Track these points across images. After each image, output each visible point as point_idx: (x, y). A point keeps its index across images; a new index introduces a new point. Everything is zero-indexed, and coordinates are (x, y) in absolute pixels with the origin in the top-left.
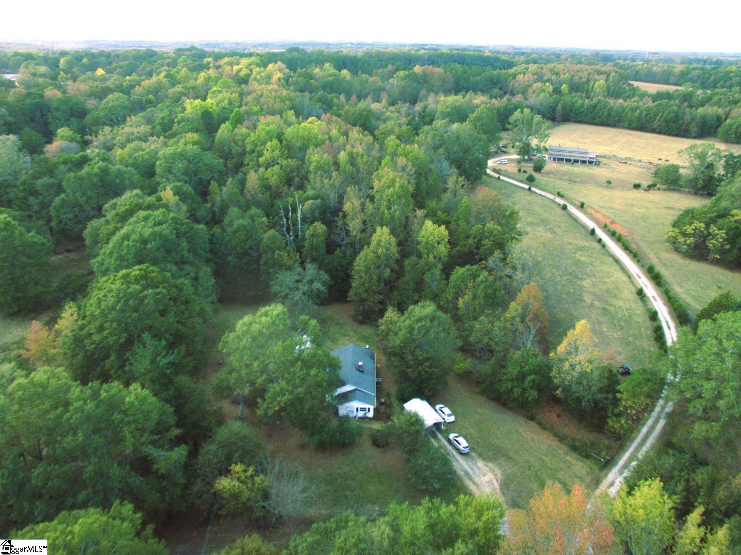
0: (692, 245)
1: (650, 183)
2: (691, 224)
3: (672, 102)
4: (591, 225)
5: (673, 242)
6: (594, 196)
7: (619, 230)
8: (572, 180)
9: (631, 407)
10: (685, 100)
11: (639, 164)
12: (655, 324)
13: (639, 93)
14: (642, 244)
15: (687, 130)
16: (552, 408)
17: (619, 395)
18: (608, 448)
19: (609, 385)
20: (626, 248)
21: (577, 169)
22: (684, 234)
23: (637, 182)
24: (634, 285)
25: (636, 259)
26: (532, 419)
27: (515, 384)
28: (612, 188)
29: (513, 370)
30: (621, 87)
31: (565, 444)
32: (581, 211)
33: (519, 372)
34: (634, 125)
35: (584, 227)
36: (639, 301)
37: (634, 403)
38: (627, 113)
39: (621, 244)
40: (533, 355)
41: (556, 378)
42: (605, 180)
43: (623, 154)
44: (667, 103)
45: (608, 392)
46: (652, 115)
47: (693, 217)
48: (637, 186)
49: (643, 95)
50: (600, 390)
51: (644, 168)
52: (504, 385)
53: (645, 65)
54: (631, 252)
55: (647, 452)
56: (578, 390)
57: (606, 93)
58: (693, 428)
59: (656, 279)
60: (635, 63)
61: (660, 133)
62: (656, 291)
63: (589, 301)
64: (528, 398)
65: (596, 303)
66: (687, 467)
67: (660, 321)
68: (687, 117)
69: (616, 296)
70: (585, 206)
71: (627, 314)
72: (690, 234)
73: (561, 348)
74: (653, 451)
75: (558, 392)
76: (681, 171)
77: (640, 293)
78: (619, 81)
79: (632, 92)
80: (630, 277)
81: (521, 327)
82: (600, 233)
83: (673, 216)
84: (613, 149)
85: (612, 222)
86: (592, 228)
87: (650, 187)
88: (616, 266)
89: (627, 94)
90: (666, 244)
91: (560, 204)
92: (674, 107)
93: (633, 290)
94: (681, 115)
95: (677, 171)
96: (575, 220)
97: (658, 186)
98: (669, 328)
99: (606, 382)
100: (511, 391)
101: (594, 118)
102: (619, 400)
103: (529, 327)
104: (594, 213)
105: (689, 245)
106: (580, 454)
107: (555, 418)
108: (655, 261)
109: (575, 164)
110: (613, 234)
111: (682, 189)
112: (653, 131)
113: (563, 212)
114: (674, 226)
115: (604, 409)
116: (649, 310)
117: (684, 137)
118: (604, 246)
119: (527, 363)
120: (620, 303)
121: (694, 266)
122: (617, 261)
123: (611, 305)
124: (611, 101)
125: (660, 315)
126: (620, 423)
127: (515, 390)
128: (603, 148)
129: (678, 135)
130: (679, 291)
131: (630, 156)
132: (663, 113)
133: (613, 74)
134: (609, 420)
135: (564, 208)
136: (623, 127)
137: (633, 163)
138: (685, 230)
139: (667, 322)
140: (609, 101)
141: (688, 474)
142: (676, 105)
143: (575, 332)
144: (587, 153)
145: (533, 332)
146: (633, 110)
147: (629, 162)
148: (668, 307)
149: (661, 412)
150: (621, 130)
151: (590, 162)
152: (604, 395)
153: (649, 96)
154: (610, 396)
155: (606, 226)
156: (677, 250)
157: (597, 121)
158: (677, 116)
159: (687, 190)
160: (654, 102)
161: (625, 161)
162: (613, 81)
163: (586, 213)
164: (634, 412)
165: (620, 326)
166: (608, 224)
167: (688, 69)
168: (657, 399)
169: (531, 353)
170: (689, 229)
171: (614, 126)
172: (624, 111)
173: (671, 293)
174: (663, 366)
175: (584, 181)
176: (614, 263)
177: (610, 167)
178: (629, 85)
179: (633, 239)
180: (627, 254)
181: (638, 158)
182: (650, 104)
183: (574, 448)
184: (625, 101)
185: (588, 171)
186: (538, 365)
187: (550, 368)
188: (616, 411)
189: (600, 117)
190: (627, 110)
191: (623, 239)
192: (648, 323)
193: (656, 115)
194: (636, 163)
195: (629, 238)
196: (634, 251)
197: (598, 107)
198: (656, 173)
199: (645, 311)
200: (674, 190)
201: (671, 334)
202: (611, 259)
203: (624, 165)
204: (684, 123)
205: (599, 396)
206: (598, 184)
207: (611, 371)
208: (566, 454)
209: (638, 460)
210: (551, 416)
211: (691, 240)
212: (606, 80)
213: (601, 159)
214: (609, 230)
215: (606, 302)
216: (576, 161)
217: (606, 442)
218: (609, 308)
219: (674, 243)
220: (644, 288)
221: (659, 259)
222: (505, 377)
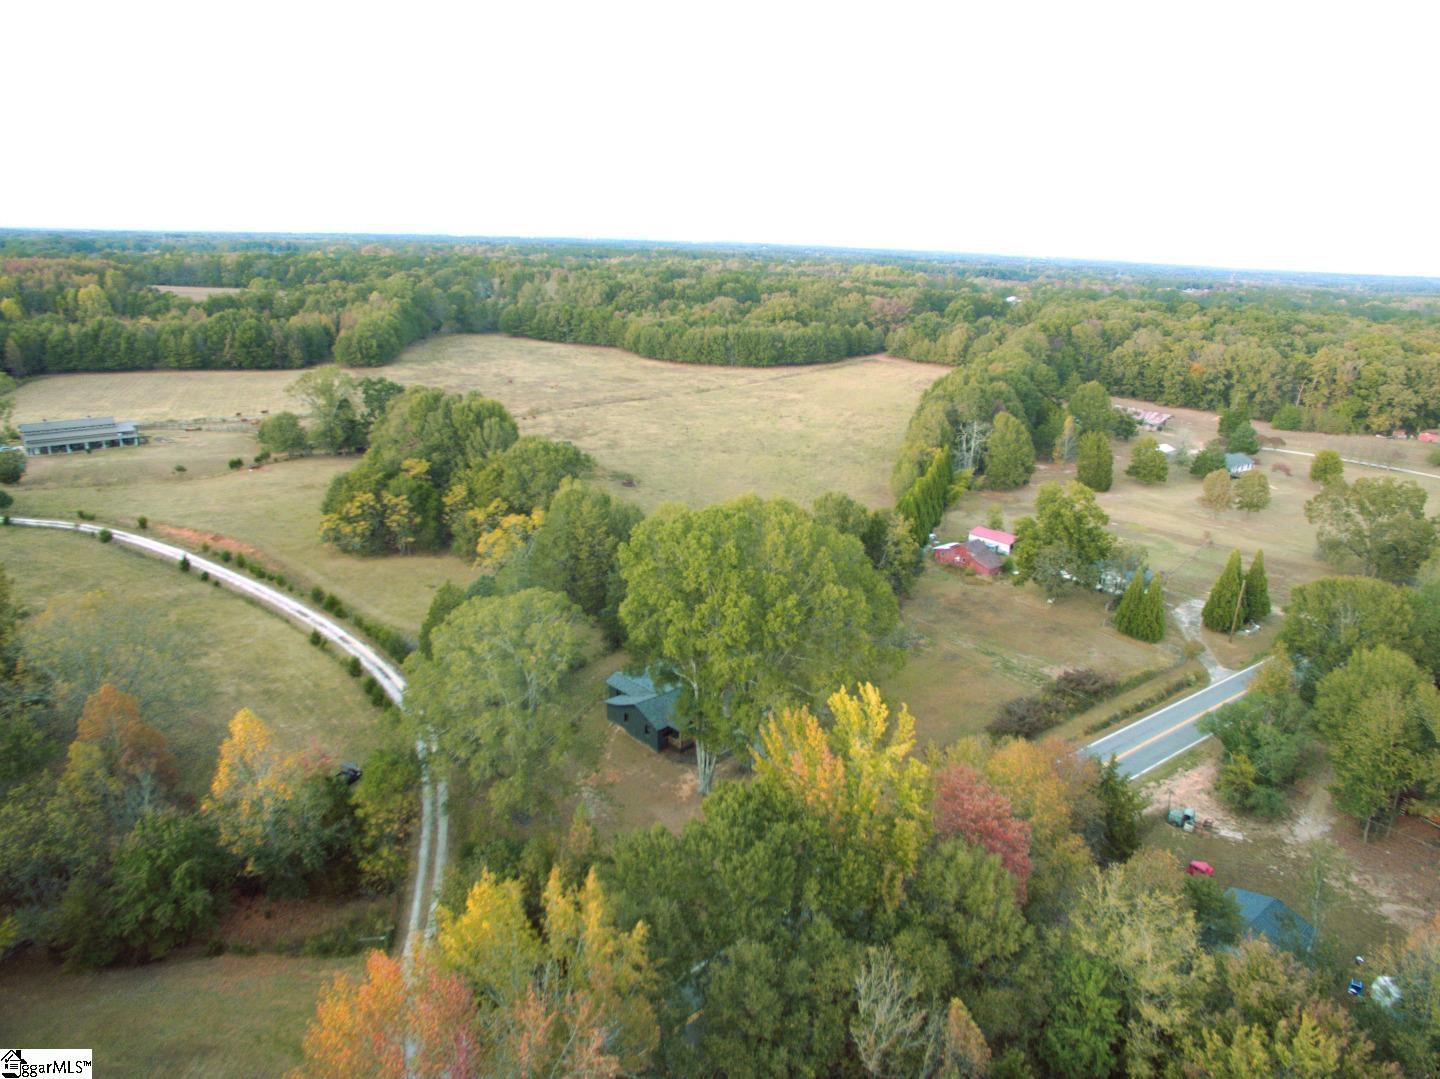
0: (368, 533)
1: (257, 454)
2: (352, 499)
3: (243, 312)
4: (177, 554)
5: (335, 537)
6: (159, 502)
7: (234, 548)
8: (100, 483)
9: (389, 821)
10: (263, 308)
11: (225, 426)
12: (363, 679)
13: (177, 302)
14: (285, 558)
15: (285, 357)
16: (249, 907)
17: (360, 813)
18: (381, 914)
19: (336, 806)
20: (260, 575)
21: (104, 459)
22: (349, 520)
23: (235, 457)
24: (301, 632)
25: (285, 588)
26: (219, 950)
27: (152, 899)
28: (191, 479)
29: (134, 876)
30: (136, 295)
31: (305, 955)
32: (145, 536)
33: (151, 872)
34: (188, 360)
35: (163, 561)
36: (320, 654)
37: (391, 811)
38: (166, 341)
39: (248, 571)
40: (168, 824)
41: (234, 843)
42: (170, 469)
43: (190, 415)
44: (234, 314)
45: (339, 818)
46: (215, 338)
47: (351, 488)
48: (236, 464)
49: (185, 307)
50: (325, 821)
51: (235, 430)
52: (128, 917)
53: (168, 256)
54: (271, 578)
55: (445, 873)
56: (287, 845)
57: (109, 309)
58: (489, 802)
59: (333, 607)
60: (146, 253)
61: (240, 367)
62: (341, 627)
63: (232, 690)
64: (192, 913)
65: (247, 687)
66: (508, 859)
67: (368, 672)
68: (277, 334)
69: (276, 662)
70: (149, 524)
71: (310, 684)
72: (357, 516)
73: (220, 784)
74: (454, 866)
75: (249, 868)
76: (302, 423)
77: (317, 639)
78: (129, 286)
79: (161, 302)
80: (287, 621)
81: (115, 786)
82: (199, 563)
83: (319, 497)
84: (166, 409)
85: (216, 538)
86: (180, 558)
87: (261, 461)
88: (257, 612)
89: (154, 306)
90: (326, 545)
91: (92, 535)
92: (249, 320)
93: (303, 639)
94: (265, 332)
95: (295, 425)
96: (140, 554)
97: (274, 455)
98: (387, 676)
99: (328, 802)
100: (150, 920)
101: (101, 359)
102: (365, 819)
103: (133, 779)
104: (173, 531)
105: (363, 535)
106: (341, 953)
107: (266, 923)
108: (319, 580)
109: (95, 452)
110: (226, 559)
111: (315, 452)
112: (227, 366)
113: (106, 547)
114: (326, 512)
115: (346, 850)
116: (343, 663)
117: (284, 368)
118: (217, 584)
119: (159, 843)
120: (292, 671)
121: (383, 566)
122: (253, 601)
123: (275, 681)
124: (127, 323)
125: (365, 663)
126: (381, 858)
127: (158, 914)
128: (144, 411)
129: (273, 367)
130: (376, 612)
131: (201, 416)
132: (234, 332)
133: (110, 272)
134: (363, 865)
135: (107, 538)
136: (168, 368)
137: (212, 426)
138: (347, 513)
139: (380, 669)
140: (121, 322)
141: (515, 867)
142: (252, 316)
143: (236, 740)
144: (114, 425)
145: (147, 782)
146: (178, 332)
147: (204, 427)
148: (371, 645)
149: (434, 811)
150: (166, 374)
151: (128, 442)
152: (335, 827)
153: (198, 306)
154: (346, 821)
155: (206, 548)
156: (346, 550)
157: (109, 363)
158: (259, 334)
159: (323, 452)
160: (209, 315)
161: (197, 427)
162: (116, 285)
163: (157, 537)
164: (396, 826)
165: (306, 707)
166: (210, 542)
167: (247, 258)
168: (420, 787)
169: (160, 822)
170: (353, 509)
171: (150, 368)
172: (158, 338)
173: (367, 621)
174: (406, 730)
175: (130, 478)
176: (249, 607)
177: (173, 442)
178: (151, 290)
179: (267, 555)
180: (266, 584)
181: (218, 416)
182: (205, 320)
183: (325, 951)
184: (154, 319)
185: (129, 458)
186: (187, 837)
187: (212, 833)
188: (368, 841)
189: (114, 354)
190: (164, 336)
191: (248, 561)
192: (352, 683)
193: (222, 339)
194: (218, 426)
195: (258, 556)
196: (276, 575)
197: (103, 337)
198: (261, 435)
199: (337, 666)
200: (302, 456)
201: (394, 684)
202: (241, 603)
203: (198, 433)
204: (275, 345)
205: (327, 832)
206: (160, 477)
207: (328, 779)
208: (317, 970)
209: (437, 896)
210: (255, 923)
211: (362, 526)
212: (102, 283)
213: (147, 433)
214: (215, 554)
215: (264, 678)
216: (96, 445)
217: (374, 906)
218: (272, 687)
219: (337, 539)
220: (320, 629)
221: (325, 574)
222: (123, 899)
